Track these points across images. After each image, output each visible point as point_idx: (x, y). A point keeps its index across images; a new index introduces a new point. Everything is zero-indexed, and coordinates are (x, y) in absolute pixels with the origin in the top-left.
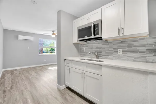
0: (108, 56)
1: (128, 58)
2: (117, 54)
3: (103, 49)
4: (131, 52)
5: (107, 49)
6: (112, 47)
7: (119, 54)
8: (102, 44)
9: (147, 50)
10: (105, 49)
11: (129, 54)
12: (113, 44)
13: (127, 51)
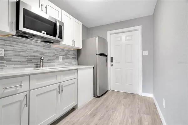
0: (51, 63)
1: (65, 63)
2: (58, 60)
3: (45, 55)
4: (67, 58)
5: (50, 55)
6: (54, 53)
7: (60, 60)
8: (44, 48)
9: (73, 57)
10: (47, 55)
11: (66, 60)
12: (56, 51)
13: (65, 58)
